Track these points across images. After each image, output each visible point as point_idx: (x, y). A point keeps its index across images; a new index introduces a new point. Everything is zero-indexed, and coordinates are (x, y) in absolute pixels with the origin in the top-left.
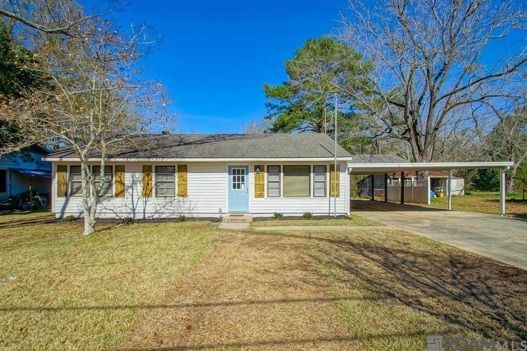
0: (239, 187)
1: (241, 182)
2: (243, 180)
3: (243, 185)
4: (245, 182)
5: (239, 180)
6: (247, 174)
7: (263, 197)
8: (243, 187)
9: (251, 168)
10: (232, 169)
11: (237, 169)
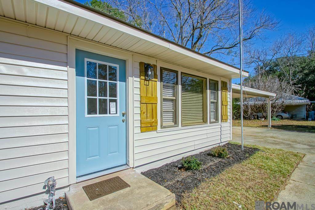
0: (104, 111)
1: (108, 98)
2: (113, 93)
3: (113, 104)
4: (118, 98)
5: (103, 92)
6: (124, 79)
7: (156, 129)
8: (113, 110)
9: (133, 66)
10: (86, 60)
11: (98, 62)
